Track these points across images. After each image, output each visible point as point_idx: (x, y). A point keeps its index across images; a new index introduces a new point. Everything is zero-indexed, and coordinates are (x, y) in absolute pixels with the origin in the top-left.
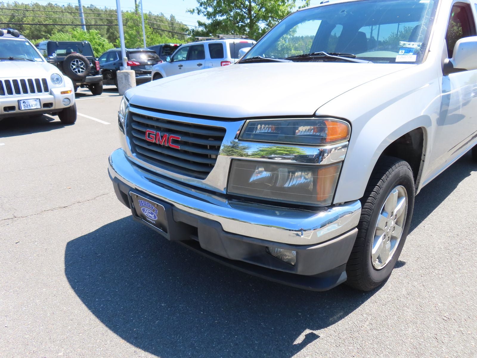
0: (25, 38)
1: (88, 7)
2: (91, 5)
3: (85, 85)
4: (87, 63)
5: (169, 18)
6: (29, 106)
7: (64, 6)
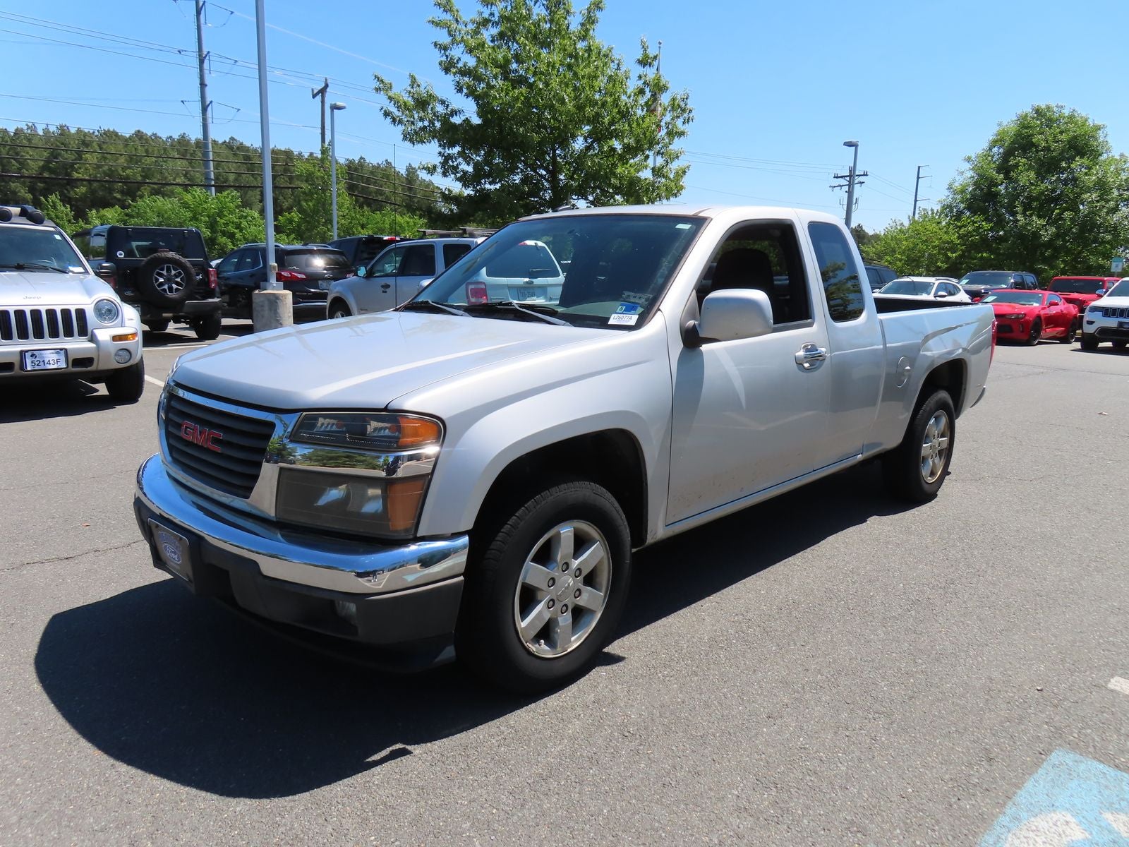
0: (55, 225)
1: (225, 142)
2: (232, 139)
3: (183, 317)
4: (191, 274)
5: (403, 172)
6: (42, 364)
7: (171, 137)
